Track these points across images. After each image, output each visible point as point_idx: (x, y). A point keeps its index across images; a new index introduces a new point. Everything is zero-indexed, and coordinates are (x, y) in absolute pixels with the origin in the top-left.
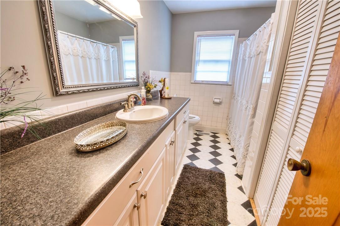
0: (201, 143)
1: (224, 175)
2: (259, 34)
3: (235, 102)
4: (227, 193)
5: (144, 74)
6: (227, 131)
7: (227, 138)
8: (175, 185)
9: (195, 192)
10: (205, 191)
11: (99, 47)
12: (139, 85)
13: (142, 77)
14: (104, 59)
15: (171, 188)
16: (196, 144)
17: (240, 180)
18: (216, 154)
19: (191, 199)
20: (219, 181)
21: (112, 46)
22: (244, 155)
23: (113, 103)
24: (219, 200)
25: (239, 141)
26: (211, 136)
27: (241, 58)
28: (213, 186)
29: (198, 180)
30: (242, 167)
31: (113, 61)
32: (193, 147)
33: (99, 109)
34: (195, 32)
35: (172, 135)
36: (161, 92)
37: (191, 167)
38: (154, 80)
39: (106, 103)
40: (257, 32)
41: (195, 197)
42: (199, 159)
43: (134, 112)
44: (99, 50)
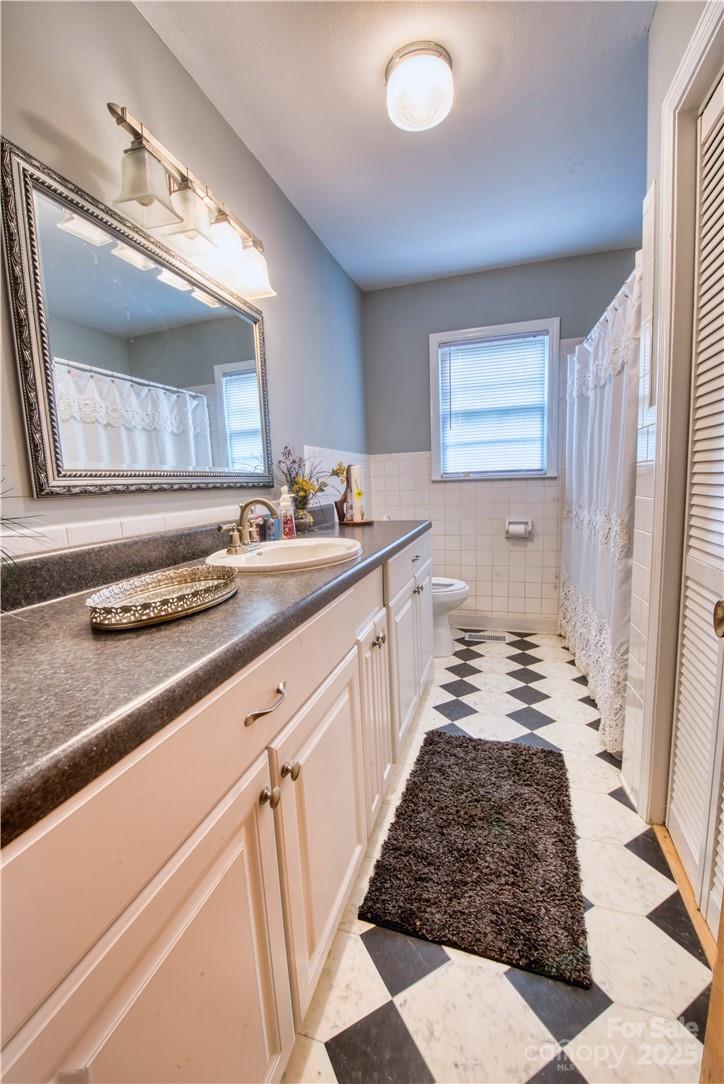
0: (480, 666)
1: (560, 755)
2: (615, 317)
3: (574, 526)
4: (574, 810)
5: (287, 453)
6: (561, 626)
7: (564, 648)
8: (400, 795)
9: (466, 813)
10: (499, 809)
11: (157, 396)
12: (273, 486)
13: (280, 462)
14: (170, 430)
15: (384, 803)
16: (462, 670)
17: (615, 768)
18: (529, 695)
19: (455, 832)
20: (546, 775)
21: (194, 394)
22: (619, 683)
23: (198, 533)
24: (549, 833)
25: (600, 644)
26: (512, 644)
27: (575, 395)
28: (526, 790)
29: (475, 775)
30: (617, 725)
31: (196, 436)
32: (453, 678)
33: (156, 544)
34: (431, 336)
35: (377, 619)
36: (339, 506)
37: (451, 737)
38: (317, 470)
39: (177, 530)
40: (608, 314)
41: (468, 827)
42: (477, 712)
43: (259, 554)
44: (155, 405)
